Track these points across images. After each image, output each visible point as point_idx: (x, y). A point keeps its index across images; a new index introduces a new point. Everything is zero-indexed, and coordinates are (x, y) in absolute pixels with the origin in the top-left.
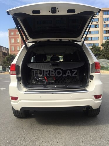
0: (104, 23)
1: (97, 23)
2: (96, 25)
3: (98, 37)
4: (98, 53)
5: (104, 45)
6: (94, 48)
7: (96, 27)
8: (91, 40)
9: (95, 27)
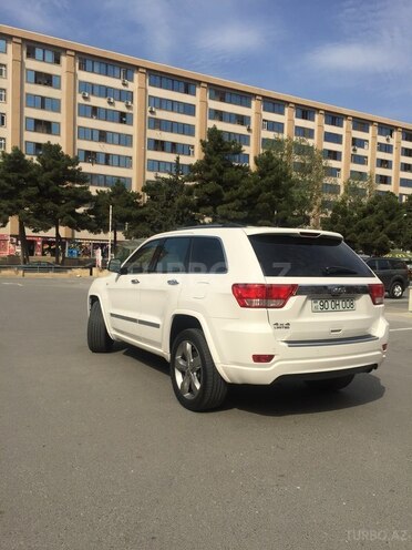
0: (149, 114)
1: (128, 107)
2: (123, 115)
3: (131, 158)
4: (135, 213)
5: (153, 189)
6: (119, 193)
7: (125, 122)
8: (107, 163)
9: (121, 122)
